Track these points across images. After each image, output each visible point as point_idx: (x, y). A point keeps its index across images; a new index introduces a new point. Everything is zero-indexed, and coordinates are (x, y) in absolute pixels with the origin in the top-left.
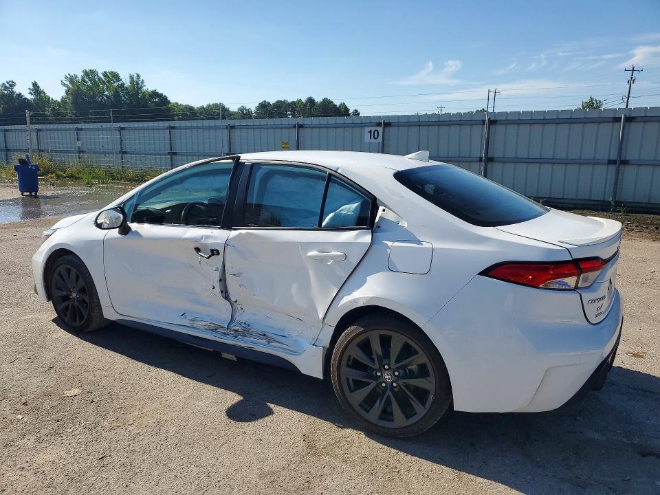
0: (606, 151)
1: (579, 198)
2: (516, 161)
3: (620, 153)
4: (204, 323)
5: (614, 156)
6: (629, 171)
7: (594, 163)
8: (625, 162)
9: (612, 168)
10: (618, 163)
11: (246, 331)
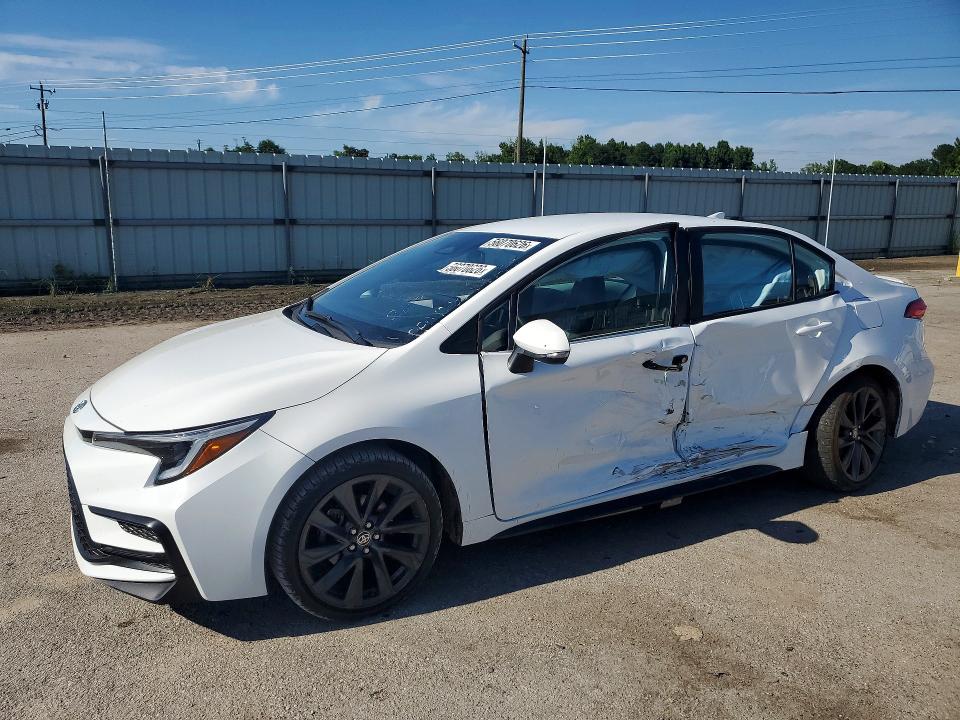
0: (272, 209)
1: (247, 270)
2: (153, 223)
3: (287, 211)
4: (651, 469)
5: (280, 215)
6: (299, 232)
7: (259, 223)
8: (293, 222)
9: (280, 230)
10: (287, 222)
11: (708, 454)
